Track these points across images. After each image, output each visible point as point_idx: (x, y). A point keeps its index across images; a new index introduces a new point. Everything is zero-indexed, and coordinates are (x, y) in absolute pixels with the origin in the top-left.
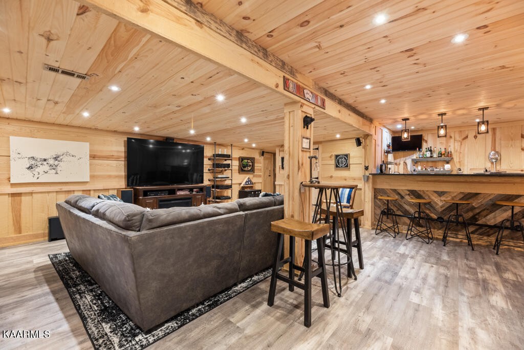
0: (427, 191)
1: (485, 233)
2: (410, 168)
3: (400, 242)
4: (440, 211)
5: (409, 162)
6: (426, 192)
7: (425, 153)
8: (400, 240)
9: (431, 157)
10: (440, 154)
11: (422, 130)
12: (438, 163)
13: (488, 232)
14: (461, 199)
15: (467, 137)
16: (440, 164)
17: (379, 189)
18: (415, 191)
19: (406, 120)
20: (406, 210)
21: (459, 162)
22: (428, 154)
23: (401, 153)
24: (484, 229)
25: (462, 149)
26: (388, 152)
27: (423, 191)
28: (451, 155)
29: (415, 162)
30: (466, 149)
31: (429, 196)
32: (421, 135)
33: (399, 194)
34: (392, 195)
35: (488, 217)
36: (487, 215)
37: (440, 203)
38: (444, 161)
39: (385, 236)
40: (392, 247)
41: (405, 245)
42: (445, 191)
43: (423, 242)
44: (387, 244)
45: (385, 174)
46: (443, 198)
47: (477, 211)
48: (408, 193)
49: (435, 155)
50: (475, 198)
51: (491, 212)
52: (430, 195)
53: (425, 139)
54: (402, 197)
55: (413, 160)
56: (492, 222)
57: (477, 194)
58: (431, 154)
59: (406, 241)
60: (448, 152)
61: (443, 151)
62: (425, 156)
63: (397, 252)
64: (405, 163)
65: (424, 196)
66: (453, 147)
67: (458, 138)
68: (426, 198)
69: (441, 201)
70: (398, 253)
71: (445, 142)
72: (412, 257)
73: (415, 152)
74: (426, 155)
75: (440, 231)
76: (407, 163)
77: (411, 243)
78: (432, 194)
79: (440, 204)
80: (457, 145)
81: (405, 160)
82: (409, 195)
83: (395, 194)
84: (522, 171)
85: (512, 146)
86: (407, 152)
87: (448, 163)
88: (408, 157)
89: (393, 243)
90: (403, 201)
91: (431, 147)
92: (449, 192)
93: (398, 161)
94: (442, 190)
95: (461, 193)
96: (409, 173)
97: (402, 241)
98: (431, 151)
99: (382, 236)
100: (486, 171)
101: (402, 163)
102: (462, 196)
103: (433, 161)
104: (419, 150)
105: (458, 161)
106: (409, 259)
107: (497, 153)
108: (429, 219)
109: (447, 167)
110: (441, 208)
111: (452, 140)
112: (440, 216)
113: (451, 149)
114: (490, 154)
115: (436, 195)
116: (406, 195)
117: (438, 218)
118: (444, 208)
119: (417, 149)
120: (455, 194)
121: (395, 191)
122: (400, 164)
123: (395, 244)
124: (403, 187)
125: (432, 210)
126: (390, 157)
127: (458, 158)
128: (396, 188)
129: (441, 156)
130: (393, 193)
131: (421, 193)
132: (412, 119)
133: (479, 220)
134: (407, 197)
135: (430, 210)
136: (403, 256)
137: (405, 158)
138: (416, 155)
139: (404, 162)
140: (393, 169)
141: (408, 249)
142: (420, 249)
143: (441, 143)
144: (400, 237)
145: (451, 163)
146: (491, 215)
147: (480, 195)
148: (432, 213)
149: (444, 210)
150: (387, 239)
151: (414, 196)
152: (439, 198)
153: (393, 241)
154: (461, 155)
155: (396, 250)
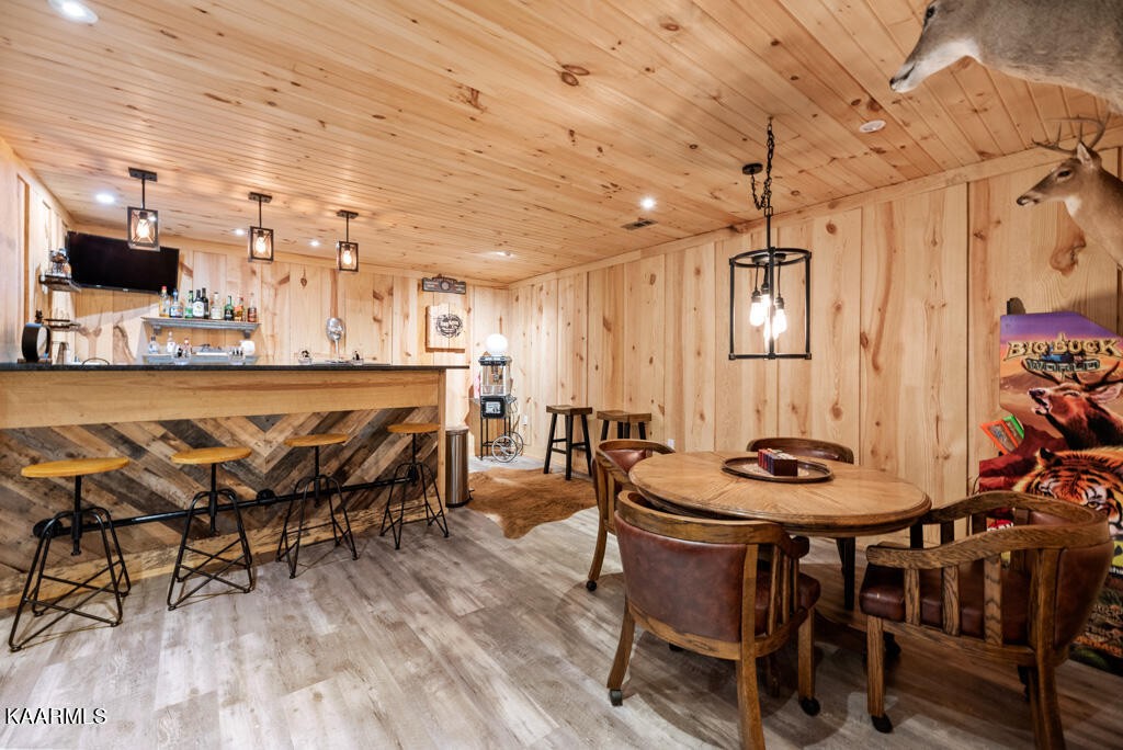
0: (228, 418)
1: (361, 503)
2: (138, 349)
3: (149, 635)
4: (265, 471)
5: (134, 327)
6: (223, 422)
7: (188, 305)
8: (146, 626)
9: (206, 317)
10: (231, 314)
11: (177, 236)
12: (222, 336)
13: (366, 498)
14: (315, 432)
15: (287, 279)
16: (229, 337)
17: (22, 431)
18: (188, 421)
19: (143, 175)
20: (152, 493)
21: (273, 336)
22: (198, 309)
23: (102, 296)
24: (358, 496)
25: (278, 306)
26: (52, 283)
27: (215, 420)
28: (255, 317)
29: (156, 329)
30: (287, 307)
31: (232, 435)
32: (176, 252)
33: (123, 440)
34: (90, 451)
35: (366, 464)
36: (365, 460)
37: (264, 448)
38: (239, 330)
39: (68, 633)
40: (126, 689)
41: (176, 642)
42: (276, 413)
43: (228, 593)
44: (90, 681)
45: (50, 367)
46: (270, 435)
47: (347, 454)
48: (161, 431)
49: (217, 314)
50: (342, 424)
51: (371, 451)
52: (237, 431)
53: (186, 263)
54: (137, 450)
55: (148, 323)
56: (370, 477)
57: (346, 414)
58: (206, 308)
59: (171, 619)
60: (249, 310)
61: (236, 305)
62: (186, 314)
63: (159, 704)
64: (120, 332)
65: (216, 435)
66: (258, 297)
67: (269, 279)
68: (223, 441)
69: (268, 442)
70: (167, 710)
71: (239, 281)
72: (234, 699)
73: (154, 297)
74: (191, 311)
75: (267, 531)
76: (128, 331)
77: (193, 617)
78: (241, 428)
79: (265, 452)
80: (268, 293)
81: (122, 319)
82: (164, 438)
83: (103, 444)
84: (374, 359)
85: (361, 311)
86: (124, 296)
87: (247, 336)
88: (131, 311)
89: (121, 660)
90: (140, 463)
91: (204, 290)
92: (289, 415)
93: (88, 321)
94: (269, 413)
95: (314, 414)
96: (133, 363)
97: (156, 625)
98: (204, 300)
99: (52, 646)
100: (358, 358)
101: (107, 329)
102: (316, 422)
103: (209, 331)
104: (170, 292)
105: (269, 333)
106: (224, 714)
107: (340, 321)
108: (238, 506)
109: (248, 346)
110: (268, 462)
111: (256, 281)
112: (262, 489)
113: (253, 303)
114: (328, 323)
115: (253, 428)
116: (154, 439)
117: (260, 495)
118: (275, 462)
119: (164, 291)
120: (302, 420)
121: (104, 430)
122: (98, 332)
123: (131, 661)
124: (139, 412)
125: (241, 474)
126: (62, 304)
127: (270, 328)
128: (109, 421)
129: (232, 319)
130: (96, 439)
131: (209, 428)
132: (167, 179)
133: (350, 475)
134: (159, 450)
135: (235, 476)
136: (196, 713)
137: (118, 315)
138: (157, 308)
139: (116, 327)
140: (75, 348)
141: (198, 657)
142: (238, 633)
143: (230, 283)
144: (141, 609)
145: (254, 336)
146: (371, 459)
147: (353, 415)
148: (242, 482)
149: (274, 469)
150: (84, 650)
151: (184, 439)
152: (261, 436)
153: (119, 648)
154: (277, 320)
155: (149, 697)
